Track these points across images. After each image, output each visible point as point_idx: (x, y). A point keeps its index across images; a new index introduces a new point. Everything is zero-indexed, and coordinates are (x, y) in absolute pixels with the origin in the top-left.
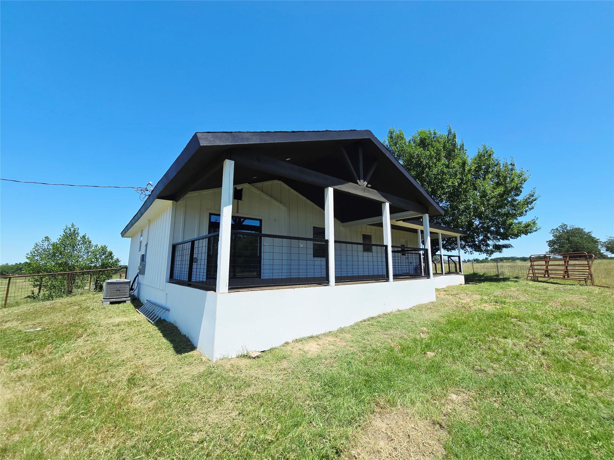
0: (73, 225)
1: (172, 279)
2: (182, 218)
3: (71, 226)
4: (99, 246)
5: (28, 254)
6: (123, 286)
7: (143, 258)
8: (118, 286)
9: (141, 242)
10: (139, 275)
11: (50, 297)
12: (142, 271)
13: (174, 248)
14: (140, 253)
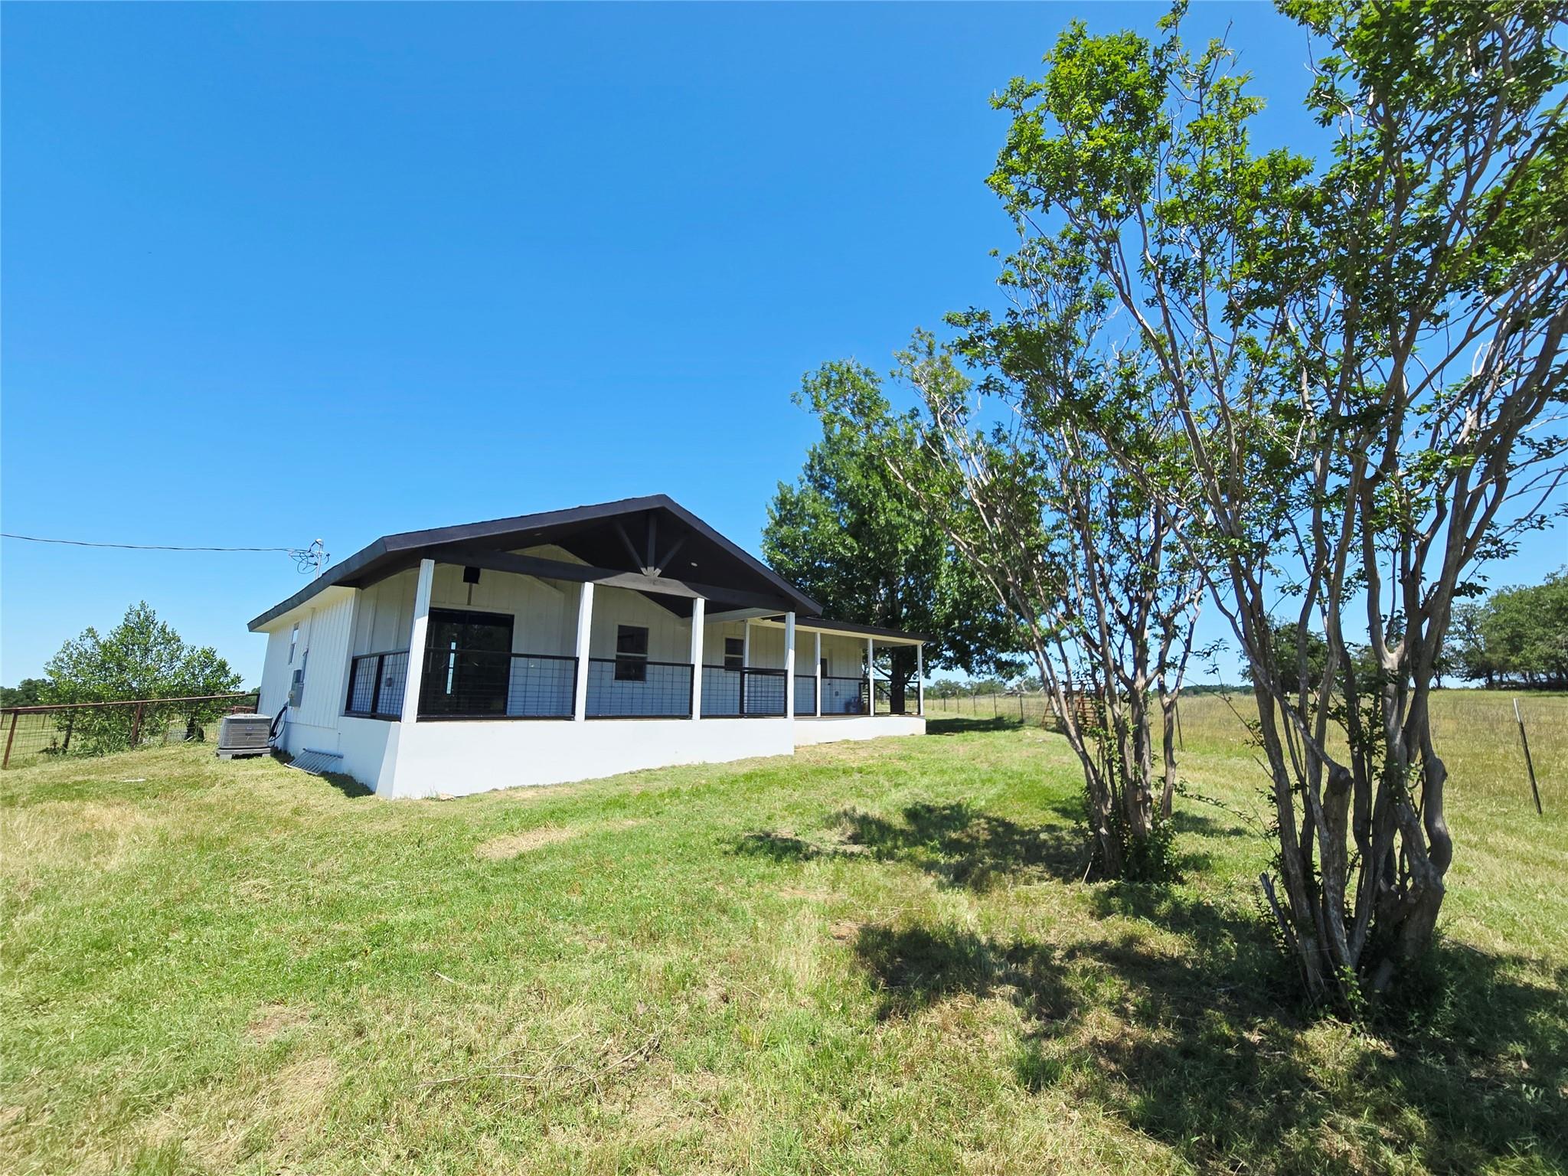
0: (143, 606)
1: (350, 709)
2: (370, 616)
3: (139, 608)
4: (199, 648)
5: (48, 664)
6: (258, 726)
7: (299, 676)
8: (249, 727)
9: (293, 645)
10: (289, 708)
11: (94, 752)
12: (296, 700)
13: (355, 663)
14: (291, 666)
